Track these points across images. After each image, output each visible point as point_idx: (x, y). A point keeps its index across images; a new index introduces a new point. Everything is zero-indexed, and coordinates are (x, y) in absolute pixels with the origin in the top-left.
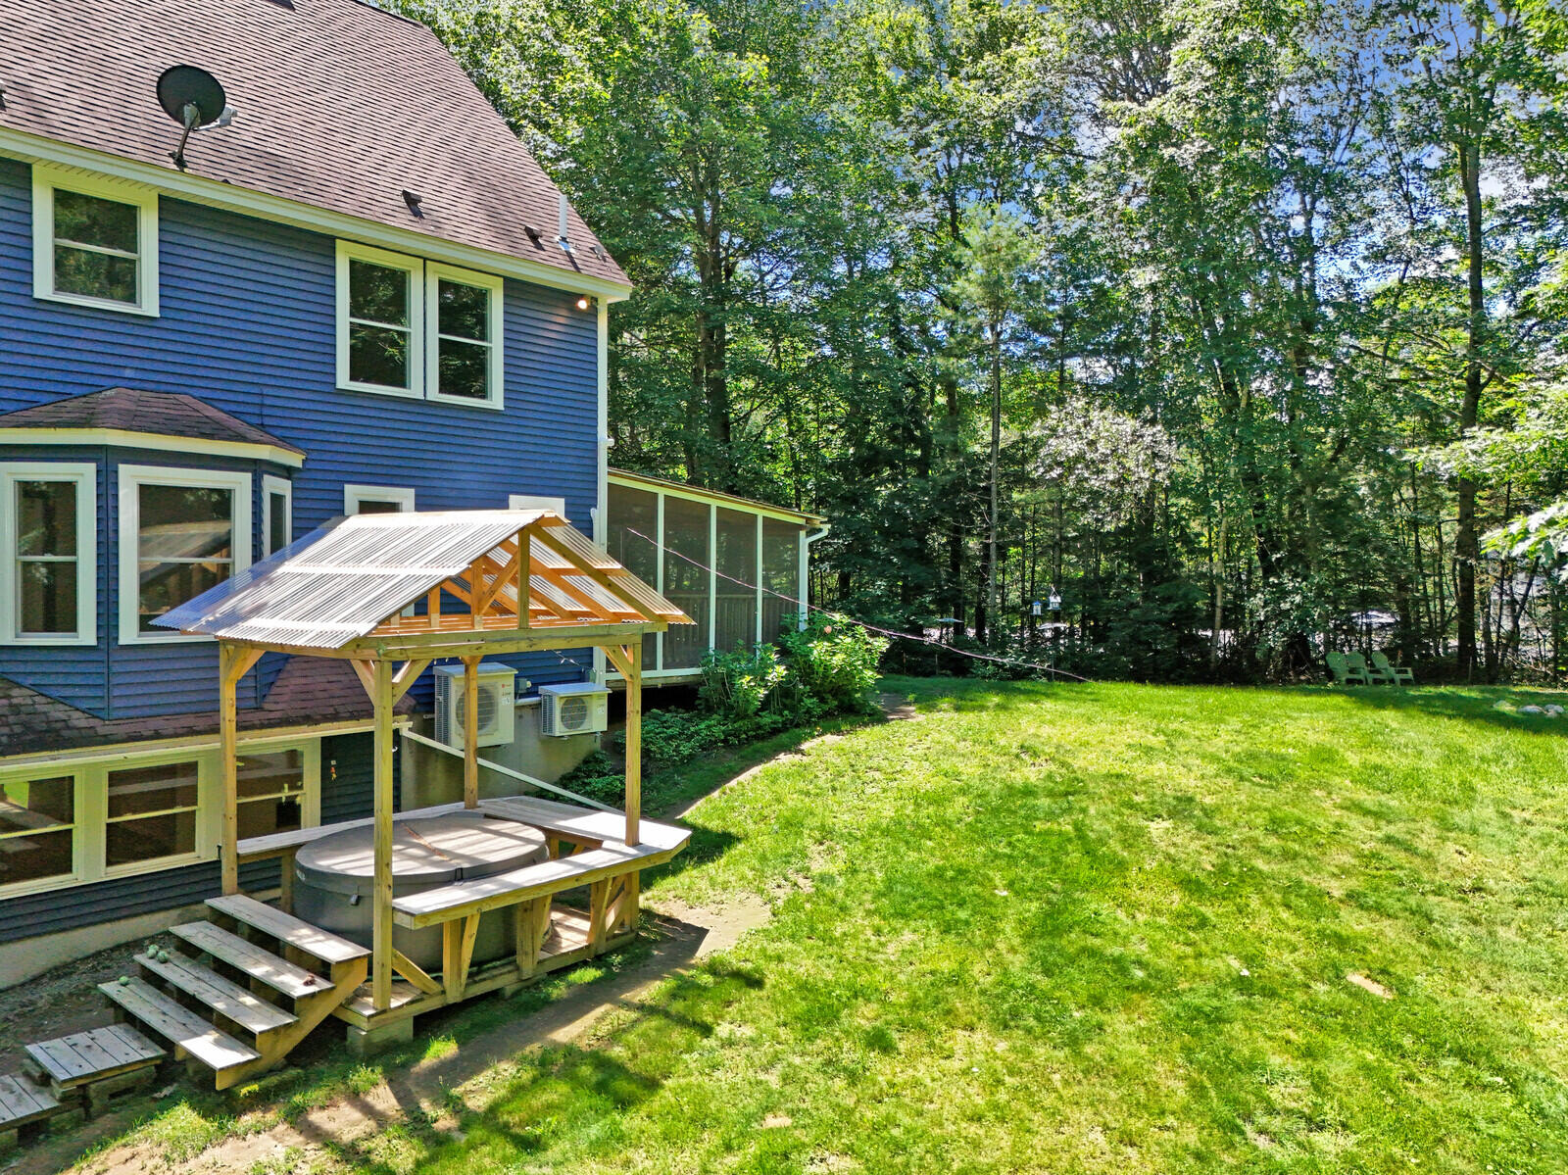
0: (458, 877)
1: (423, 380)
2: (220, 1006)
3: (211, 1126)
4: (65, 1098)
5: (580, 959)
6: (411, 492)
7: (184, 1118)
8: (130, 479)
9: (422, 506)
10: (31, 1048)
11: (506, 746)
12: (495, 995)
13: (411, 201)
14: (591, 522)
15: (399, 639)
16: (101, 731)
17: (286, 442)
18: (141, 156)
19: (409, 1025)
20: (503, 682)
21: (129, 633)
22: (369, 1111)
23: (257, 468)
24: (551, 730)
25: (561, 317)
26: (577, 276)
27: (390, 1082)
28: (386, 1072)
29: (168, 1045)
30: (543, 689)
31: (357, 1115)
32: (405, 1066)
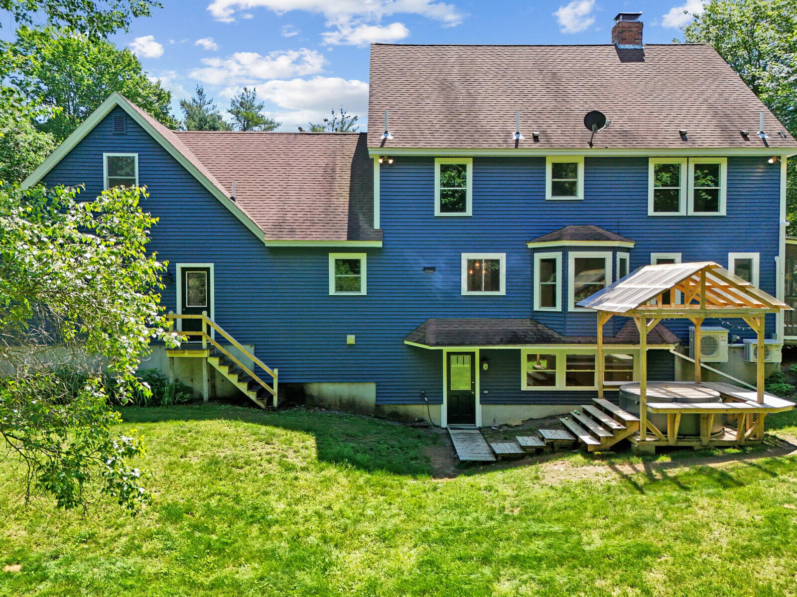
0: (675, 400)
1: (686, 207)
2: (591, 428)
3: (586, 461)
4: (547, 444)
5: (731, 445)
6: (680, 254)
7: (579, 458)
8: (572, 256)
9: (685, 260)
10: (540, 430)
11: (723, 363)
12: (690, 448)
13: (683, 135)
14: (775, 263)
15: (650, 311)
16: (563, 339)
17: (628, 239)
18: (578, 146)
19: (654, 449)
20: (721, 335)
21: (571, 308)
22: (635, 469)
23: (614, 250)
24: (749, 358)
25: (760, 169)
26: (767, 149)
27: (644, 463)
28: (643, 461)
29: (577, 437)
30: (745, 340)
31: (631, 469)
32: (650, 460)
